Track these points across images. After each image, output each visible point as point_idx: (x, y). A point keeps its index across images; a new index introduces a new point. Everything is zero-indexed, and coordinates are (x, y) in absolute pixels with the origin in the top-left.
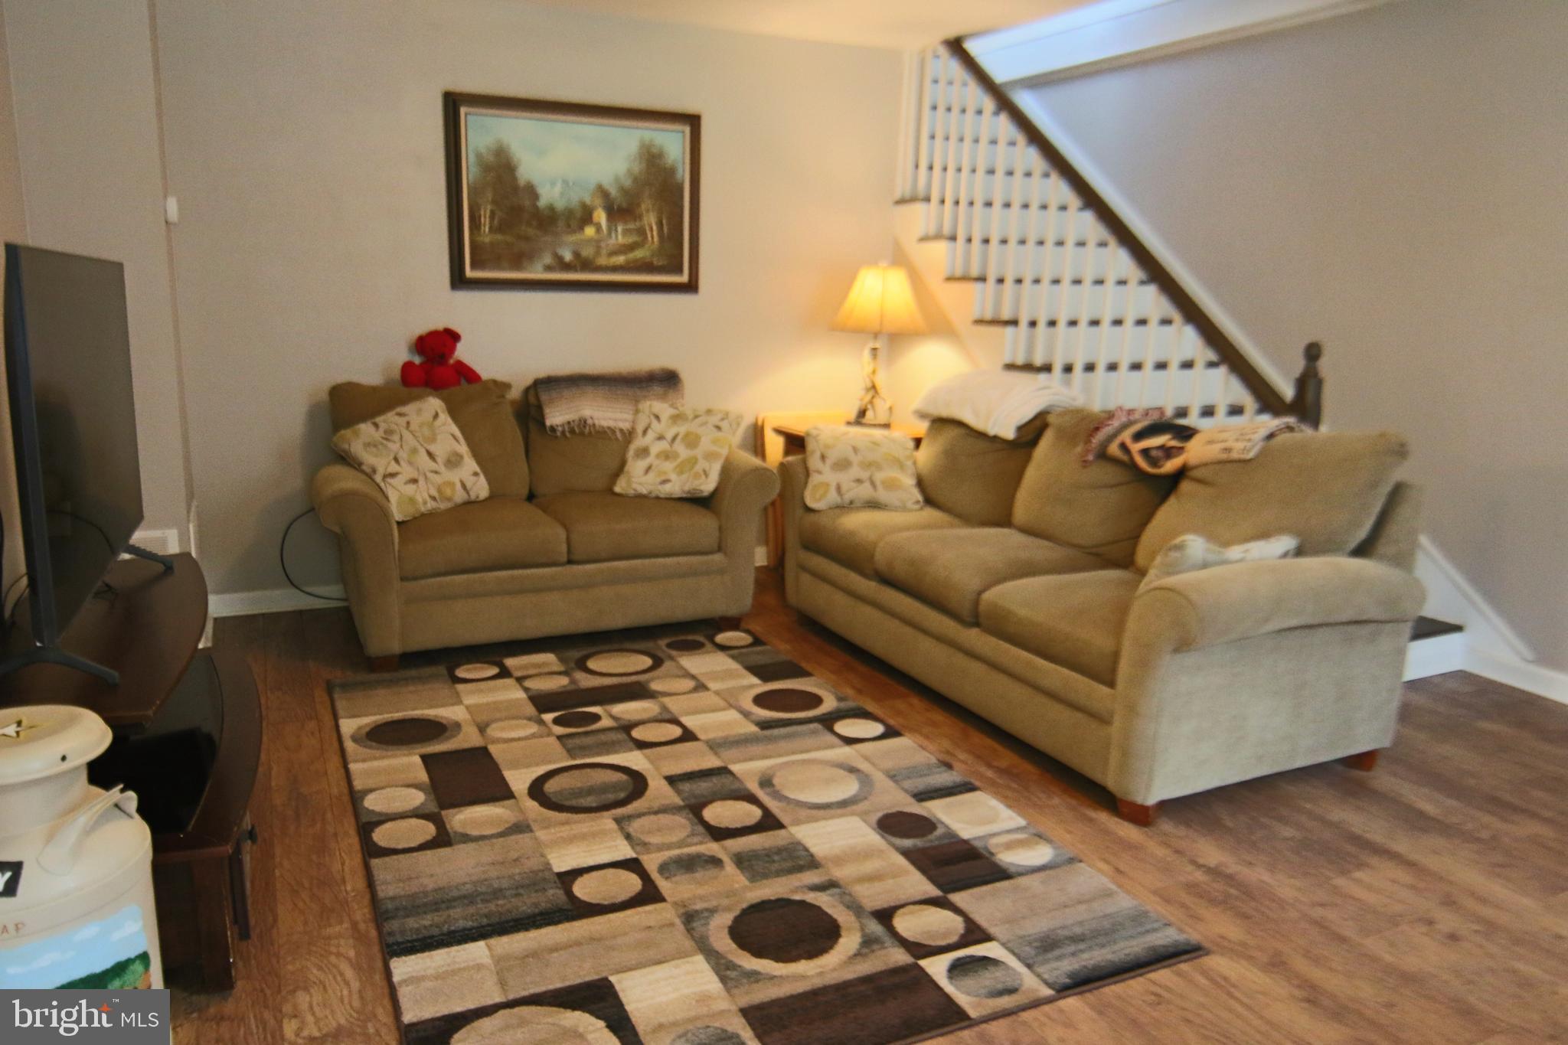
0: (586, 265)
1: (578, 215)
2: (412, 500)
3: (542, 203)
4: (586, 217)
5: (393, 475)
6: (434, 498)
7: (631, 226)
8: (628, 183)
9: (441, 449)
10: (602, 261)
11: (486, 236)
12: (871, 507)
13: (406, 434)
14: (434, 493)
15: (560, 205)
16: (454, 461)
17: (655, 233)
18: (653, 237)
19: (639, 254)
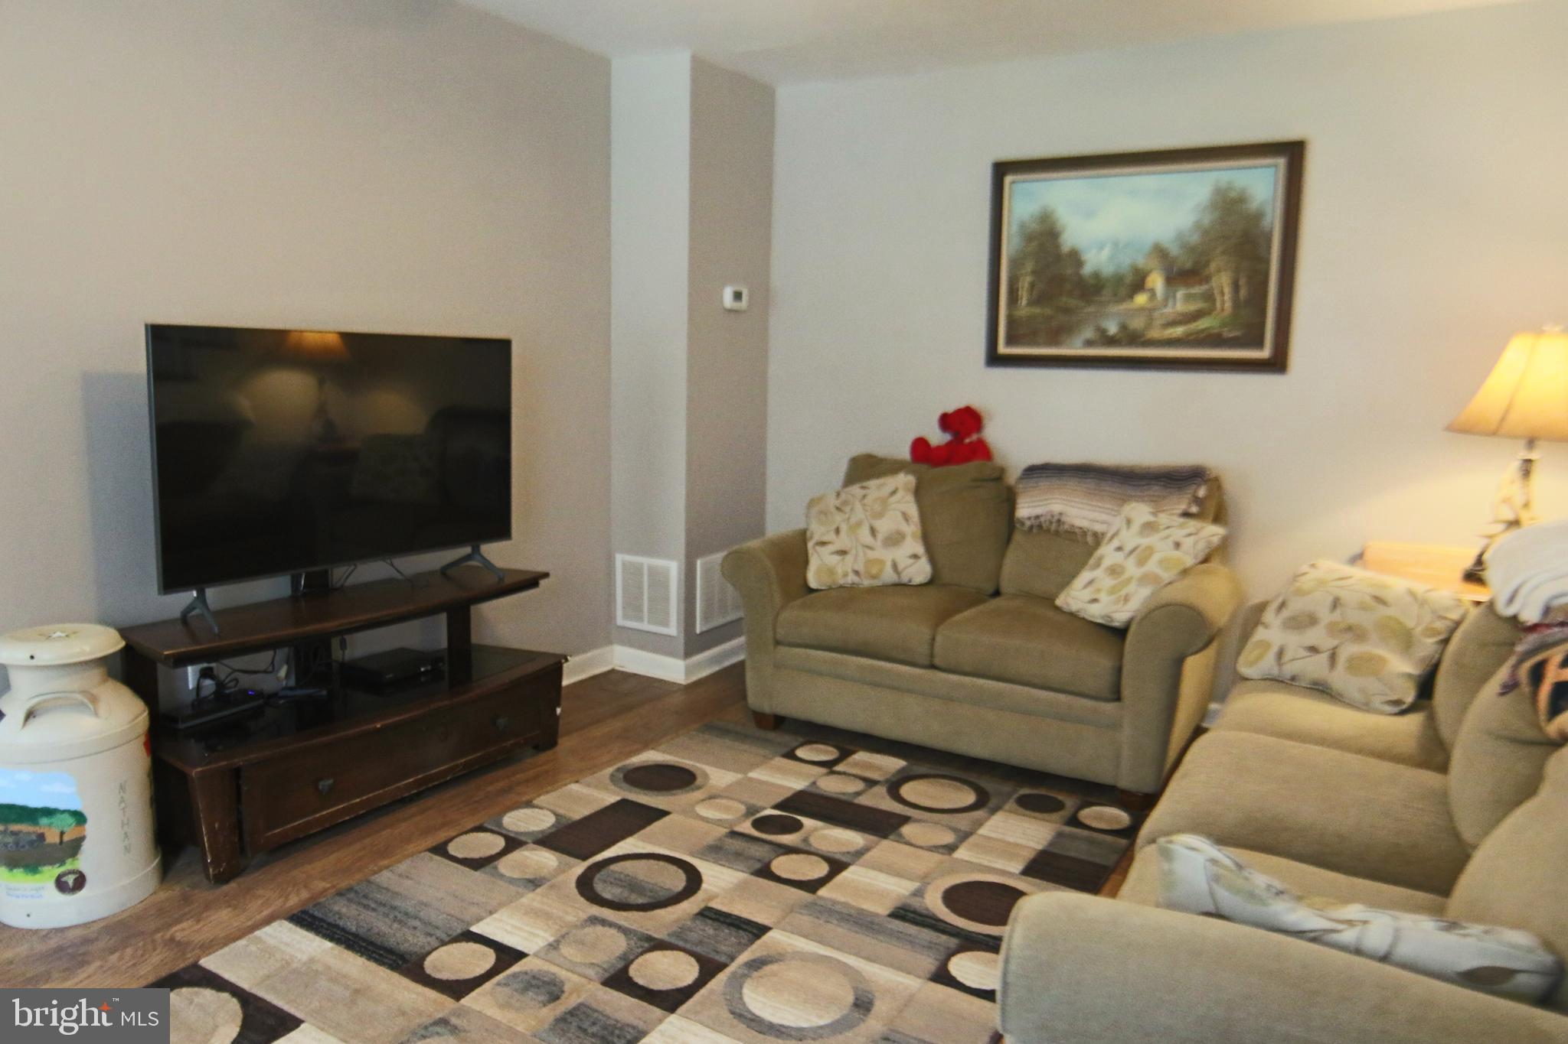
0: (1133, 338)
1: (1128, 280)
2: (831, 571)
3: (1087, 270)
4: (1138, 283)
5: (823, 544)
6: (857, 573)
7: (1197, 290)
8: (1195, 239)
9: (885, 526)
10: (1155, 334)
11: (1024, 309)
12: (1318, 690)
13: (858, 506)
14: (860, 567)
15: (1108, 270)
16: (895, 539)
17: (1227, 297)
18: (1225, 302)
19: (1203, 324)
